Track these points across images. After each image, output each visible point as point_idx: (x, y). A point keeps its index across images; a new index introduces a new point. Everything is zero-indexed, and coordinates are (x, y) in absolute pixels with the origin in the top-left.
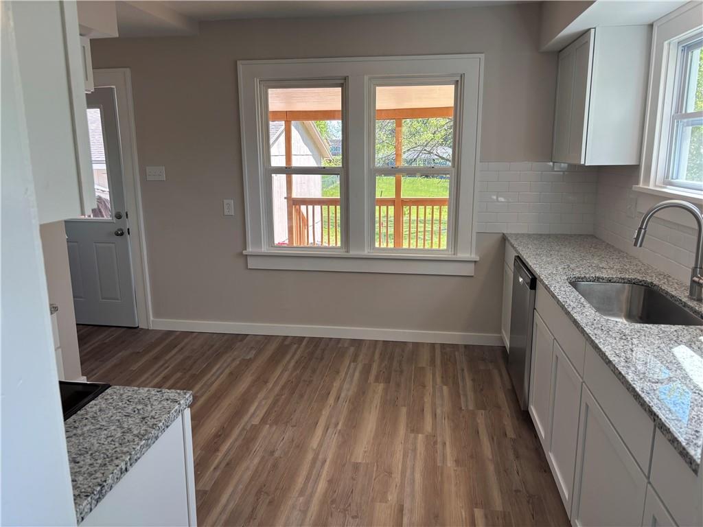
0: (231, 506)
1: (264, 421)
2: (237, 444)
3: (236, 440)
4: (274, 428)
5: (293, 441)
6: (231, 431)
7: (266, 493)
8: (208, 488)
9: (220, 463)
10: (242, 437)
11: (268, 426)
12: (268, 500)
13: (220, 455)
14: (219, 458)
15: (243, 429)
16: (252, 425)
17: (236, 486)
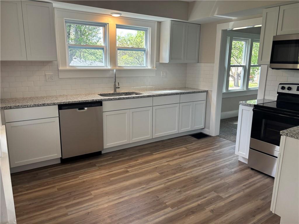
0: (209, 183)
1: (166, 207)
2: (188, 203)
3: (187, 205)
4: (165, 201)
5: (167, 191)
6: (184, 211)
7: (196, 181)
8: (213, 192)
9: (202, 199)
10: (182, 205)
11: (167, 204)
12: (198, 179)
13: (199, 202)
14: (201, 201)
15: (178, 209)
16: (172, 209)
17: (203, 188)
